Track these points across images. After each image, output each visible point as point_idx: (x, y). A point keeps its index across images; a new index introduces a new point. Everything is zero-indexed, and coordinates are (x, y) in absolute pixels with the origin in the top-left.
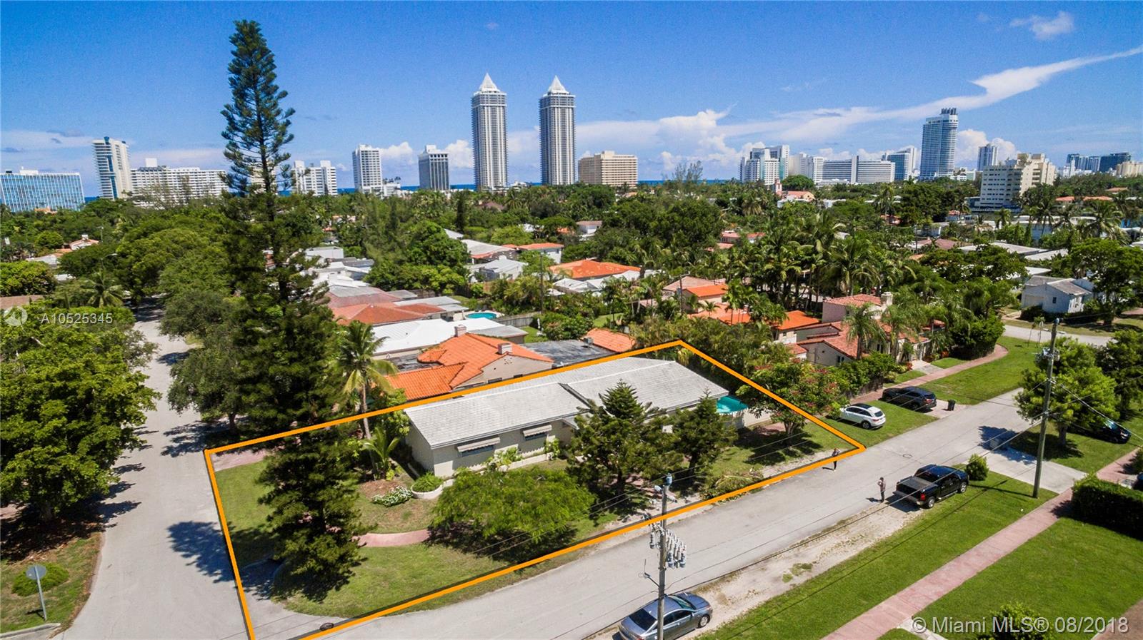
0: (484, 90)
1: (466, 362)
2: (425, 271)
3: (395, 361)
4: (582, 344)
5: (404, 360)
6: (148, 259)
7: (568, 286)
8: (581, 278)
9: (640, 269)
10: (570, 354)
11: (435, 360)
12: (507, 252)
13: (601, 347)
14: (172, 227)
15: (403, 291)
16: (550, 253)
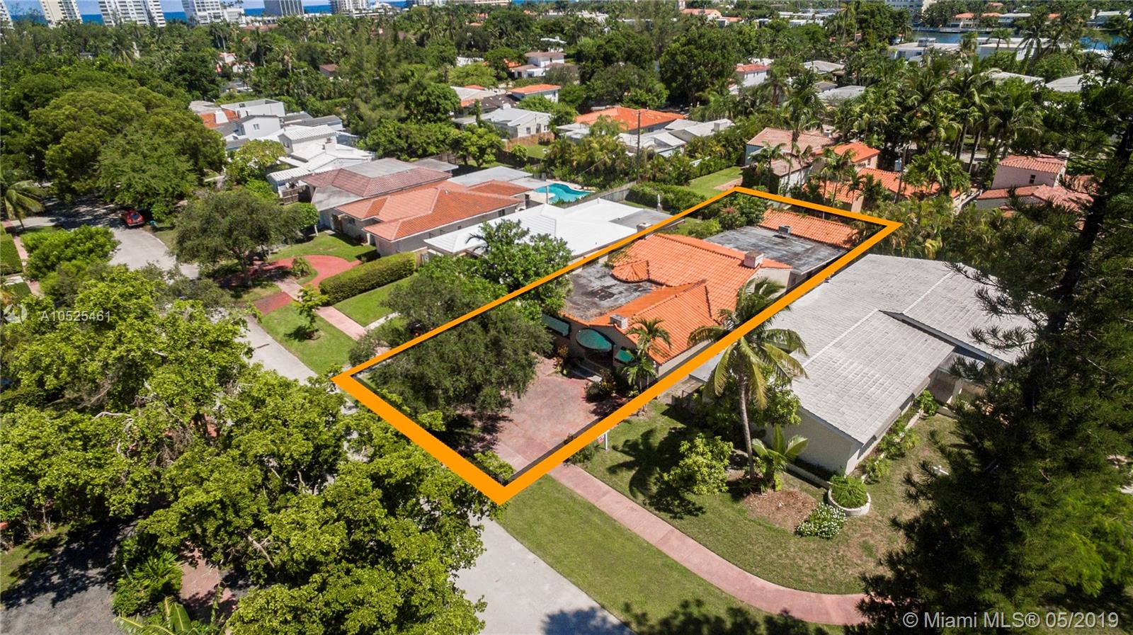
1: (704, 281)
2: (455, 133)
3: (583, 281)
4: (771, 234)
5: (592, 279)
6: (70, 140)
7: (634, 144)
8: (632, 132)
9: (686, 116)
10: (783, 250)
11: (646, 278)
12: (496, 97)
13: (801, 237)
14: (68, 87)
15: (430, 160)
16: (547, 97)
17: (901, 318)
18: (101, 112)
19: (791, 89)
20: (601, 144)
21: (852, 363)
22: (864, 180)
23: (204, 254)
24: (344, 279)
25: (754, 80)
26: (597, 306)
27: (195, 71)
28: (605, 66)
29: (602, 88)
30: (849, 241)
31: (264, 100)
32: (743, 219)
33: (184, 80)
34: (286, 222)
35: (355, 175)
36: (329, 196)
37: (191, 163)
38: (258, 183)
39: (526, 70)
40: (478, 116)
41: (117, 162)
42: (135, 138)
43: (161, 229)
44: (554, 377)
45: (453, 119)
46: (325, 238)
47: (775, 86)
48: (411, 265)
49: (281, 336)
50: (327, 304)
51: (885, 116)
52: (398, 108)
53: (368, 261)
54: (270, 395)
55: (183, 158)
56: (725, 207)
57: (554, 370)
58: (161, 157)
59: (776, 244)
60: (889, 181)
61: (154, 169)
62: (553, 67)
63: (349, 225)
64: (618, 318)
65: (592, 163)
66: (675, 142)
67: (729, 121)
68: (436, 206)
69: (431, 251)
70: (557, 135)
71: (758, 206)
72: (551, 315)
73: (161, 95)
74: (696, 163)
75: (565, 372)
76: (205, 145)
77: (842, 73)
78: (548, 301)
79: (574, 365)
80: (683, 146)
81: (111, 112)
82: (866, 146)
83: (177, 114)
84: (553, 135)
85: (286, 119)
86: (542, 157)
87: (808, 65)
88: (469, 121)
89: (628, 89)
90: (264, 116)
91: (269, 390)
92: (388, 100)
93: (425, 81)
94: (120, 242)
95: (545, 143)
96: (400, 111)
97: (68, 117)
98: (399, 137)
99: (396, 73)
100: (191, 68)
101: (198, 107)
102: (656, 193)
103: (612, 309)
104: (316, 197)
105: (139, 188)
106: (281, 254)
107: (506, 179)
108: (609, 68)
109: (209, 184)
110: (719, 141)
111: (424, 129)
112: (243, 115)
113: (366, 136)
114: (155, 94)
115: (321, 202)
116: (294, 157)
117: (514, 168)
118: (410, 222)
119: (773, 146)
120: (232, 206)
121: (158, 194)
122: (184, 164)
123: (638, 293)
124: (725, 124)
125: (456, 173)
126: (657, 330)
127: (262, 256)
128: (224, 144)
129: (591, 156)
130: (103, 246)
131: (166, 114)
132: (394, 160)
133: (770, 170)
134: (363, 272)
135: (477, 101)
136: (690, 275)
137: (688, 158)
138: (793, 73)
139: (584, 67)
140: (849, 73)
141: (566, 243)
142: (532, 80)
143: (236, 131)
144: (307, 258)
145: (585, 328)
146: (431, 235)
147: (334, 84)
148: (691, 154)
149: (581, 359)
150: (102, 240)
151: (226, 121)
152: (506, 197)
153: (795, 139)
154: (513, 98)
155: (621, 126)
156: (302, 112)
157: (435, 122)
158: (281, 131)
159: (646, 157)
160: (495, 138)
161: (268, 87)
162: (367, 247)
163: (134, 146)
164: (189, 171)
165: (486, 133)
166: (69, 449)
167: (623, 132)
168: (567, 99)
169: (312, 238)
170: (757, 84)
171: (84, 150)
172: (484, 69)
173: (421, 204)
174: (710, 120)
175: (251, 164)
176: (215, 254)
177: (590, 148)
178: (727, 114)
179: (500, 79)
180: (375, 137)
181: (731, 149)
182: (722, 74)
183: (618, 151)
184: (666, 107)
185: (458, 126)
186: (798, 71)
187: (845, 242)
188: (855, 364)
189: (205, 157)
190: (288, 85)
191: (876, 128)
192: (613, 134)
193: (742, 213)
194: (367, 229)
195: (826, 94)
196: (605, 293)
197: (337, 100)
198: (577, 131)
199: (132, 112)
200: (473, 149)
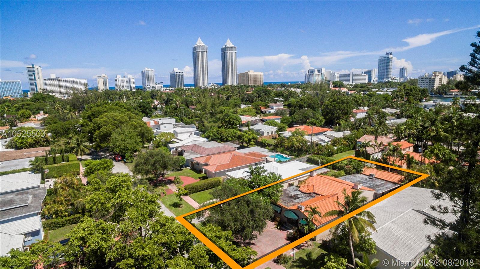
0: (198, 44)
1: (336, 194)
2: (239, 133)
3: (287, 192)
4: (366, 177)
5: (291, 191)
6: (103, 129)
7: (310, 140)
8: (309, 135)
9: (332, 130)
10: (371, 184)
11: (313, 192)
12: (256, 120)
13: (379, 179)
14: (106, 111)
15: (229, 143)
16: (276, 121)
17: (423, 213)
18: (115, 120)
19: (376, 119)
20: (297, 140)
21: (400, 230)
22: (406, 156)
23: (144, 172)
24: (194, 186)
25: (361, 115)
26: (293, 202)
27: (145, 107)
28: (300, 109)
29: (298, 118)
30: (401, 181)
31: (168, 118)
32: (355, 171)
33: (141, 109)
34: (175, 162)
35: (200, 147)
36: (190, 154)
37: (141, 139)
38: (164, 148)
39: (268, 110)
40: (248, 127)
41: (117, 137)
42: (124, 129)
43: (127, 162)
44: (274, 229)
45: (239, 128)
46: (187, 170)
47: (369, 118)
48: (220, 182)
49: (168, 205)
50: (186, 194)
51: (415, 131)
52: (218, 123)
53: (203, 179)
54: (167, 222)
55: (139, 137)
56: (347, 165)
57: (274, 227)
58: (131, 136)
59: (368, 181)
60: (417, 157)
61: (128, 140)
62: (279, 109)
63: (197, 166)
64: (301, 206)
65: (293, 146)
66: (327, 140)
67: (350, 132)
68: (231, 160)
69: (228, 177)
70: (279, 135)
71: (361, 165)
72: (274, 204)
73: (134, 115)
74: (336, 148)
75: (278, 227)
76: (147, 133)
77: (399, 113)
78: (273, 198)
79: (282, 225)
80: (330, 141)
81: (118, 120)
82: (407, 143)
83: (139, 122)
84: (277, 135)
85: (176, 125)
86: (273, 144)
87: (384, 110)
88: (245, 129)
89: (308, 119)
90: (168, 123)
91: (167, 220)
92: (215, 120)
93: (229, 113)
94: (115, 165)
95: (274, 138)
96: (219, 124)
97: (104, 121)
98: (218, 133)
99: (218, 110)
100: (144, 106)
101: (145, 119)
102: (319, 159)
103: (298, 203)
104: (185, 154)
105: (123, 147)
106: (170, 174)
107: (258, 151)
108: (301, 110)
109: (146, 147)
110: (345, 140)
111: (227, 131)
112: (160, 123)
113: (205, 132)
114: (133, 114)
115: (187, 156)
116: (178, 139)
117: (262, 147)
118: (221, 166)
119: (367, 141)
120: (156, 155)
121: (128, 150)
122: (139, 139)
123: (309, 198)
124: (348, 133)
125: (239, 148)
126: (316, 211)
127: (163, 175)
128: (153, 133)
129: (293, 144)
130: (109, 166)
131: (135, 121)
132: (215, 142)
133: (366, 151)
134: (201, 183)
135: (249, 121)
136: (331, 191)
137: (332, 146)
138: (377, 113)
139: (291, 110)
140: (402, 113)
141: (281, 176)
142: (270, 114)
143: (157, 128)
144: (180, 177)
145: (287, 210)
146: (228, 171)
147: (194, 113)
148: (334, 145)
149: (285, 223)
150: (109, 164)
151: (154, 125)
152: (258, 158)
153: (376, 139)
154: (262, 121)
155: (305, 133)
156: (181, 123)
157: (232, 129)
158: (174, 129)
159: (315, 145)
160: (255, 136)
161: (170, 113)
162: (203, 174)
163: (123, 132)
164: (140, 142)
165: (251, 134)
166: (98, 233)
167: (306, 135)
168: (284, 122)
169: (182, 170)
170: (362, 117)
171: (107, 133)
172: (252, 109)
173: (225, 159)
174: (342, 131)
175: (162, 140)
176: (147, 172)
177: (292, 141)
178: (349, 129)
179: (257, 113)
180: (209, 133)
181: (350, 143)
182: (347, 113)
183: (304, 142)
184: (324, 126)
185: (240, 130)
186: (380, 112)
187: (399, 181)
188: (401, 231)
189: (146, 137)
190: (177, 113)
191: (412, 136)
192: (302, 136)
193: (354, 168)
194: (204, 167)
195: (391, 122)
196: (296, 197)
197: (195, 119)
198: (287, 134)
199: (124, 120)
200: (246, 139)
